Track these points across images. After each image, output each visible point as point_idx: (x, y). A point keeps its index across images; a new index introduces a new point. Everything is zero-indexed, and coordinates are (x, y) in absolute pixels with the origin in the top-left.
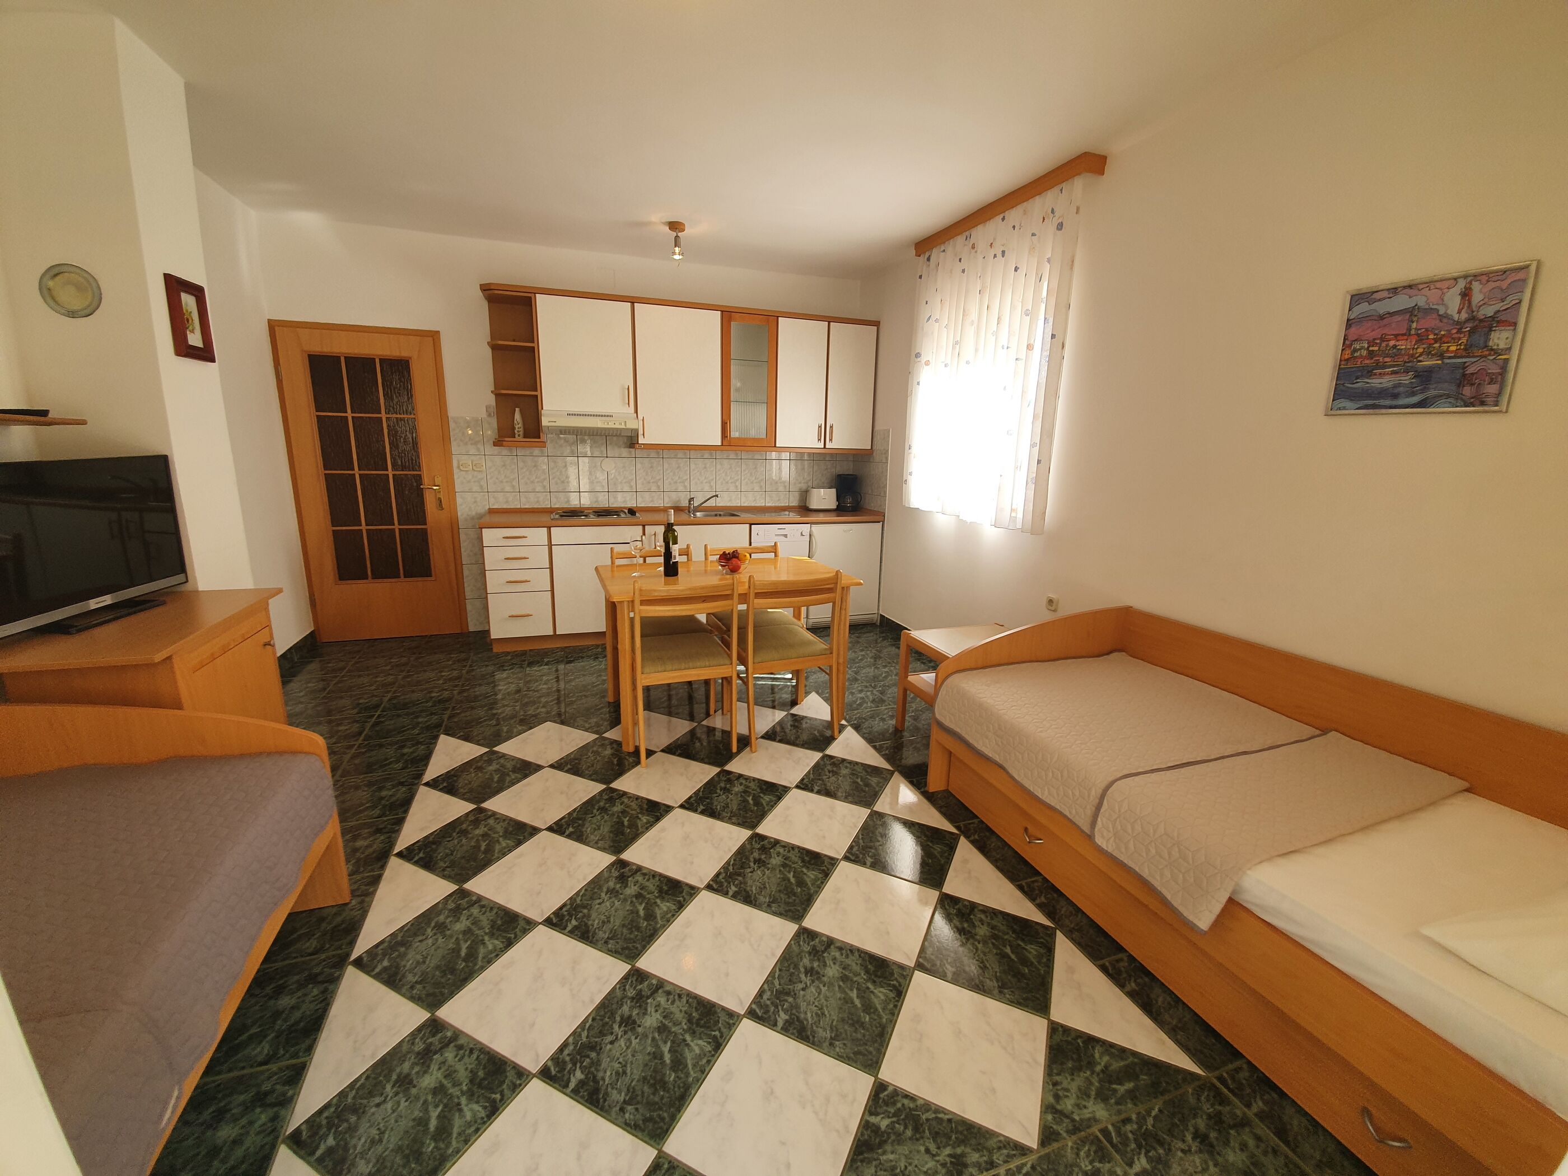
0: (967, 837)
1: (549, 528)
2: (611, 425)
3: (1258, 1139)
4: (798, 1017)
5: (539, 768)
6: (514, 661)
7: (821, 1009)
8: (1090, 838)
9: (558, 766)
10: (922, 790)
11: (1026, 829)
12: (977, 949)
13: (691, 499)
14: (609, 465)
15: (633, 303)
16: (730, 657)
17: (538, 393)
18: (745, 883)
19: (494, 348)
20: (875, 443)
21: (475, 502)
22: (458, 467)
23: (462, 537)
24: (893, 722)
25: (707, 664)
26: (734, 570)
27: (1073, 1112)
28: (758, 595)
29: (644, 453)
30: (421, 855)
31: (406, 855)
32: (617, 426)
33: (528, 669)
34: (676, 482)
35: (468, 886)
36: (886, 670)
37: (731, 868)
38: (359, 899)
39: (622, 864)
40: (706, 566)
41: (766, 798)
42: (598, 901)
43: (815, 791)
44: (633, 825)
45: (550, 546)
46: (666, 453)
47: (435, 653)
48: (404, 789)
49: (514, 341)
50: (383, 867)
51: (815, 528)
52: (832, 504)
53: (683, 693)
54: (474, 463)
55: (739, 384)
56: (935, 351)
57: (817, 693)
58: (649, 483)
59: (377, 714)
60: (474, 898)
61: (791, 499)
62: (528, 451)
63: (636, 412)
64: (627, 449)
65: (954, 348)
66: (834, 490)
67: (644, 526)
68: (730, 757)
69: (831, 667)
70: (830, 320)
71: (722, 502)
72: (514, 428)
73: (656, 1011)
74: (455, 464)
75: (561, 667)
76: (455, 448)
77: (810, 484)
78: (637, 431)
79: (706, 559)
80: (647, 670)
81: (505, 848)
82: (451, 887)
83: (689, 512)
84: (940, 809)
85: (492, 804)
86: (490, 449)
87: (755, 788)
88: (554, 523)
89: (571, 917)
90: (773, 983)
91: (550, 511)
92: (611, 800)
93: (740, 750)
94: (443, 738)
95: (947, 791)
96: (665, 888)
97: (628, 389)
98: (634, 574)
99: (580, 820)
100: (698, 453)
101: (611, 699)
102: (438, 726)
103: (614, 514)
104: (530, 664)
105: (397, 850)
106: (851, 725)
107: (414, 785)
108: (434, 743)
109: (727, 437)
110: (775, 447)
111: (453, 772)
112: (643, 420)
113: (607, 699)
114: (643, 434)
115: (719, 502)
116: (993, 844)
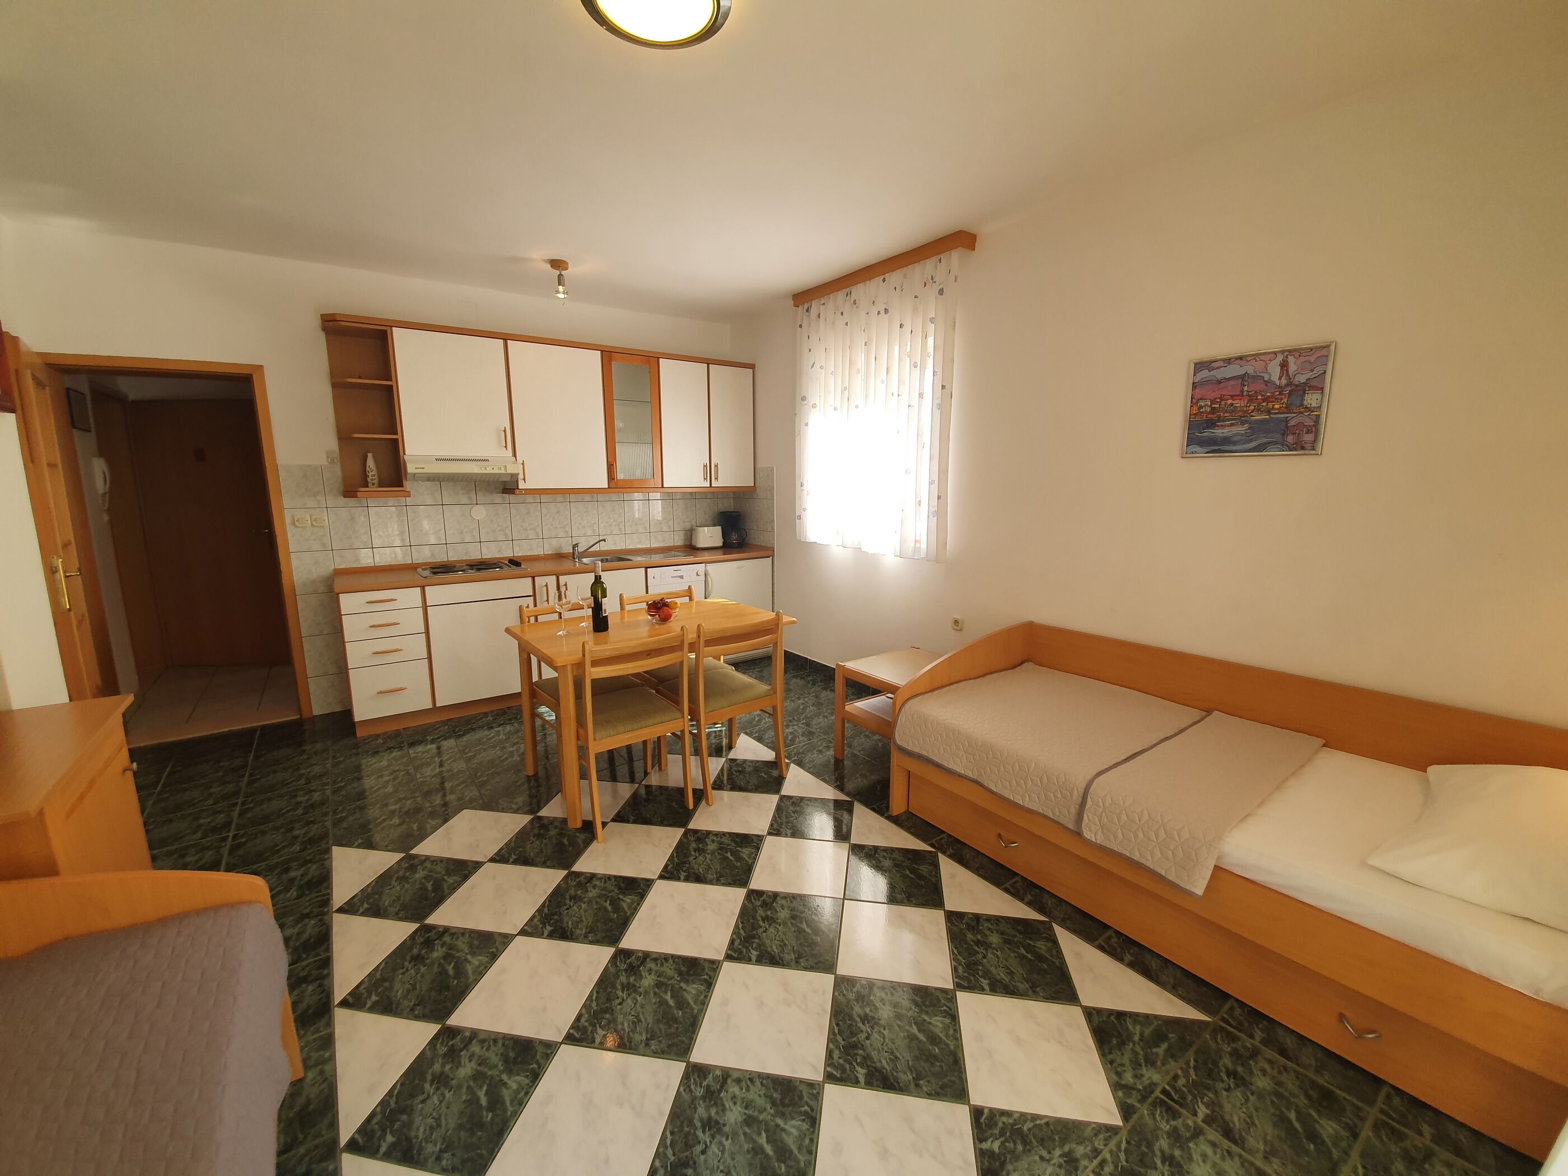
0: (944, 853)
1: (423, 588)
2: (489, 471)
3: (1271, 1062)
4: (875, 1068)
5: (477, 865)
6: (389, 744)
7: (892, 1053)
8: (1079, 834)
9: (499, 858)
10: (886, 815)
11: (1000, 836)
12: (998, 957)
13: (575, 546)
14: (480, 513)
15: (505, 340)
17: (399, 436)
18: (764, 944)
19: (335, 386)
20: (757, 479)
21: (316, 563)
22: (293, 523)
23: (301, 604)
24: (831, 752)
25: (659, 720)
26: (665, 619)
27: (1135, 1084)
29: (529, 498)
30: (374, 998)
31: (354, 1001)
32: (496, 471)
33: (411, 751)
34: (556, 528)
35: (453, 1021)
36: (801, 701)
37: (742, 933)
39: (624, 954)
40: (622, 618)
41: (745, 852)
42: (617, 1001)
43: (790, 835)
44: (617, 909)
45: (425, 607)
46: (544, 498)
47: (279, 748)
48: (313, 922)
49: (360, 378)
50: (330, 1023)
51: (710, 567)
52: (718, 542)
54: (313, 518)
55: (621, 425)
56: (822, 396)
57: (746, 733)
58: (526, 529)
59: (231, 835)
60: (467, 1034)
62: (382, 501)
63: (515, 455)
64: (500, 495)
65: (842, 394)
66: (719, 528)
67: (533, 578)
68: (689, 815)
70: (708, 362)
71: (609, 545)
72: (365, 476)
73: (735, 1103)
74: (288, 520)
75: (448, 744)
76: (288, 501)
77: (694, 523)
78: (517, 475)
80: (598, 736)
81: (479, 966)
82: (432, 1029)
83: (574, 558)
84: (908, 830)
85: (439, 918)
86: (334, 501)
87: (730, 842)
88: (426, 581)
89: (595, 1026)
90: (837, 1041)
91: (413, 568)
92: (582, 886)
93: (696, 805)
94: (336, 851)
95: (908, 812)
96: (682, 969)
97: (505, 431)
98: (559, 633)
99: (555, 914)
100: (579, 497)
101: (531, 773)
102: (324, 836)
103: (494, 566)
104: (412, 745)
105: (338, 998)
106: (794, 762)
107: (324, 914)
108: (328, 858)
109: (614, 479)
110: (663, 487)
111: (369, 890)
112: (523, 464)
113: (525, 773)
114: (524, 479)
115: (603, 547)
116: (968, 855)
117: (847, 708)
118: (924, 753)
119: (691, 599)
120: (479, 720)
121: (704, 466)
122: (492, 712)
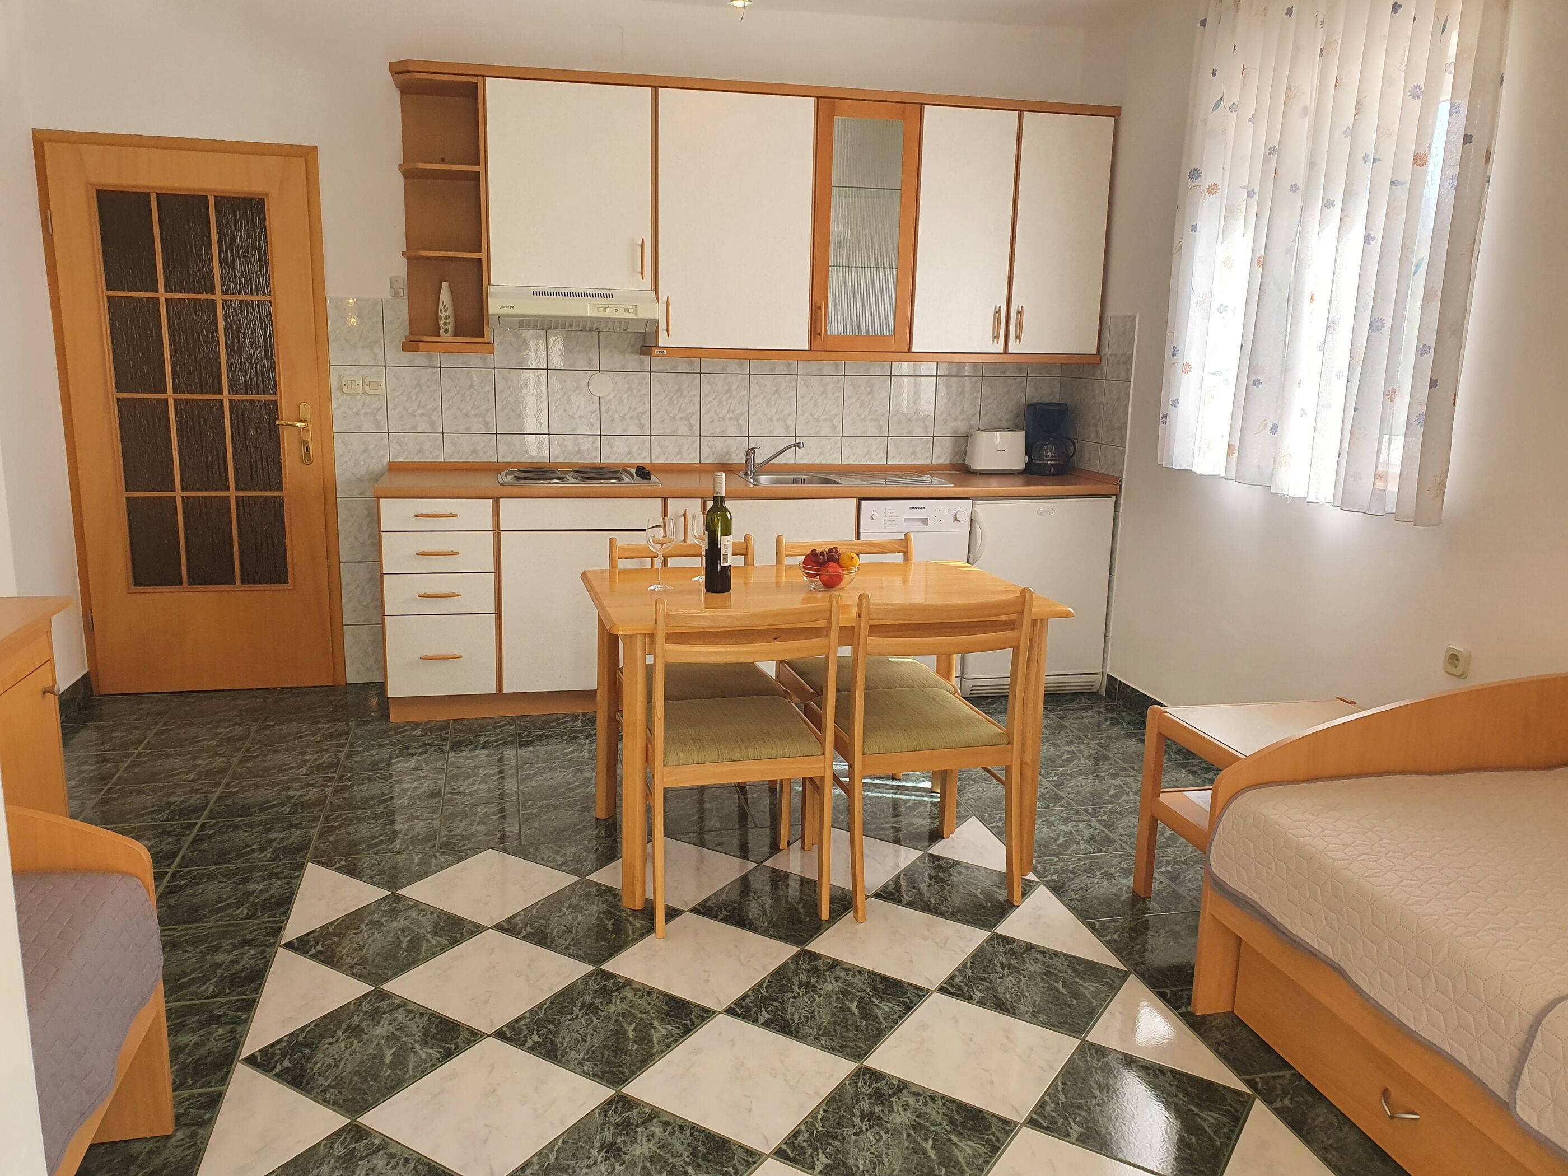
0: (1268, 1101)
1: (496, 499)
2: (610, 313)
5: (477, 929)
6: (427, 739)
8: (1505, 1108)
9: (508, 927)
10: (1183, 1010)
11: (1386, 1093)
13: (751, 452)
14: (603, 385)
15: (655, 88)
16: (822, 742)
17: (483, 255)
18: (846, 1153)
19: (409, 175)
20: (1106, 342)
21: (366, 451)
22: (340, 388)
23: (342, 513)
24: (1130, 881)
25: (781, 753)
26: (831, 583)
28: (875, 630)
29: (674, 364)
30: (286, 1063)
31: (262, 1061)
32: (621, 314)
33: (451, 754)
34: (723, 419)
35: (367, 1120)
36: (1118, 781)
37: (819, 1125)
38: (188, 1131)
39: (626, 1103)
41: (883, 1008)
42: (586, 1162)
43: (976, 999)
44: (643, 1038)
45: (497, 531)
46: (707, 365)
47: (291, 721)
48: (252, 952)
49: (443, 160)
50: (224, 1080)
51: (981, 506)
52: (1017, 460)
53: (731, 805)
54: (367, 379)
55: (844, 233)
56: (1228, 167)
57: (981, 818)
58: (674, 418)
59: (200, 822)
60: (377, 1141)
61: (938, 451)
62: (459, 359)
63: (655, 287)
64: (636, 357)
65: (1266, 160)
66: (1020, 435)
67: (665, 500)
68: (817, 928)
69: (1008, 769)
70: (1021, 108)
71: (809, 455)
72: (438, 318)
74: (334, 382)
75: (510, 753)
76: (335, 355)
77: (974, 422)
78: (655, 322)
79: (779, 562)
80: (673, 758)
81: (425, 1061)
82: (338, 1121)
83: (746, 474)
84: (1216, 1048)
85: (400, 986)
86: (396, 355)
87: (864, 986)
88: (506, 491)
91: (495, 469)
92: (605, 993)
93: (835, 916)
94: (312, 870)
95: (1231, 1016)
96: (702, 1149)
97: (642, 246)
99: (551, 1022)
100: (765, 366)
101: (601, 814)
102: (302, 848)
103: (609, 476)
104: (456, 746)
105: (246, 1052)
106: (1046, 884)
107: (270, 945)
108: (298, 876)
109: (820, 334)
110: (910, 351)
111: (331, 929)
112: (667, 303)
113: (594, 814)
114: (667, 330)
115: (804, 457)
119: (906, 559)
120: (562, 723)
121: (996, 312)
122: (584, 714)
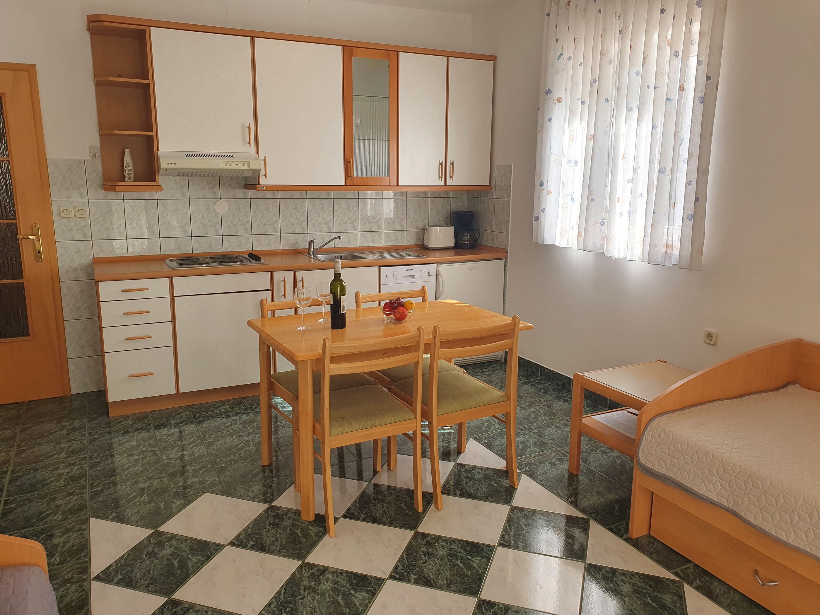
0: (690, 584)
1: (171, 279)
2: (234, 167)
5: (218, 547)
6: (139, 425)
9: (238, 542)
10: (625, 537)
11: (756, 572)
13: (310, 243)
14: (222, 207)
15: (253, 37)
16: (414, 411)
17: (154, 133)
19: (98, 84)
20: (494, 178)
21: (78, 252)
22: (59, 214)
23: (64, 290)
24: (565, 466)
26: (400, 319)
28: (443, 345)
29: (269, 194)
32: (240, 167)
33: (157, 433)
34: (293, 224)
36: (532, 409)
40: (357, 316)
41: (475, 560)
43: (521, 548)
44: (350, 604)
45: (172, 297)
46: (283, 195)
47: (42, 422)
48: (74, 587)
49: (120, 76)
51: (442, 267)
52: (451, 242)
54: (76, 210)
55: (359, 121)
56: (569, 89)
57: (475, 439)
58: (265, 225)
61: (409, 238)
62: (136, 194)
63: (257, 151)
64: (242, 190)
65: (591, 86)
66: (452, 228)
67: (272, 273)
68: (419, 518)
69: (507, 415)
70: (449, 55)
71: (342, 243)
72: (123, 171)
74: (55, 211)
75: (190, 429)
76: (54, 194)
77: (426, 222)
78: (259, 172)
79: (358, 306)
80: (336, 430)
83: (309, 254)
84: (651, 556)
85: (184, 595)
86: (101, 193)
87: (459, 550)
88: (174, 273)
91: (161, 259)
92: (315, 578)
93: (426, 509)
94: (94, 522)
95: (649, 536)
97: (249, 127)
98: (299, 328)
99: (290, 602)
100: (316, 195)
101: (265, 463)
103: (235, 260)
104: (158, 427)
106: (525, 472)
107: (84, 580)
108: (86, 528)
109: (350, 176)
110: (397, 185)
111: (123, 562)
112: (265, 160)
113: (260, 463)
114: (265, 175)
115: (338, 244)
116: (717, 589)
117: (584, 420)
118: (672, 475)
119: (424, 299)
120: (217, 408)
121: (440, 164)
122: (229, 401)
